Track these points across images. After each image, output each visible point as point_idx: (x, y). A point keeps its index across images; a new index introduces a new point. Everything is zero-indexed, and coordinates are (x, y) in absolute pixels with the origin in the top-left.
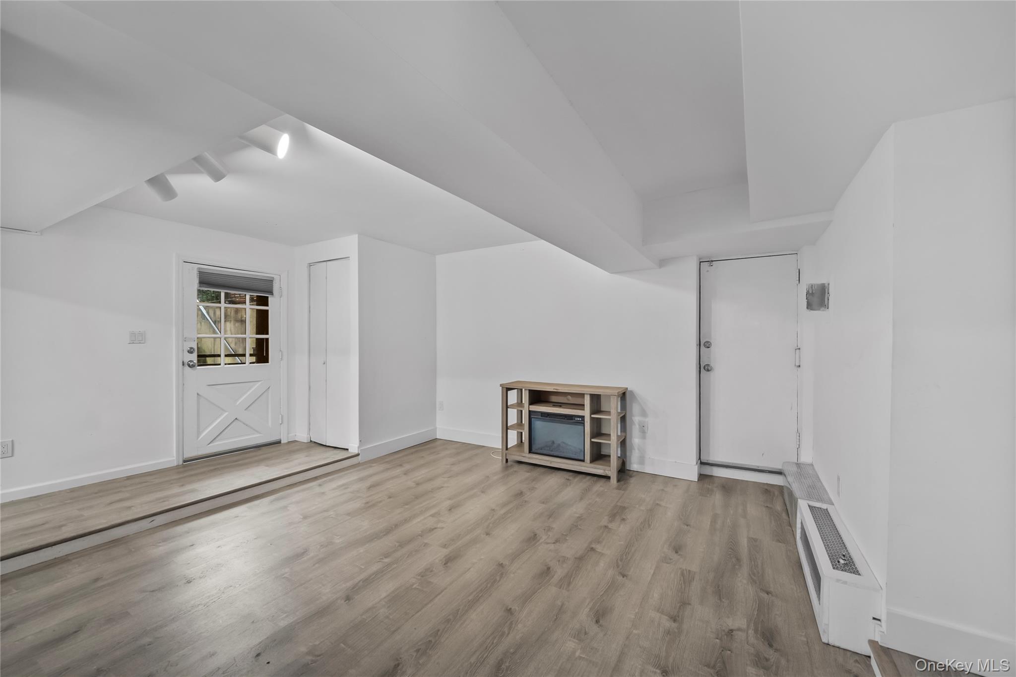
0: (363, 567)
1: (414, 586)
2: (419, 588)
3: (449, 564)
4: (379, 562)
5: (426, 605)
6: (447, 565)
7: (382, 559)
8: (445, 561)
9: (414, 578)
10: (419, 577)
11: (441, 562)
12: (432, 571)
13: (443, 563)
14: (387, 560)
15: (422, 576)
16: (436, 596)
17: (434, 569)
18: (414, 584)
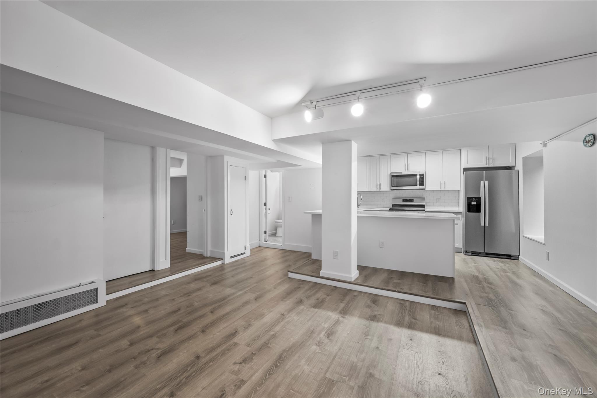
0: (284, 329)
1: (253, 320)
2: (251, 320)
3: (235, 331)
4: (277, 332)
5: (247, 313)
6: (236, 331)
7: (276, 334)
8: (236, 334)
9: (254, 324)
10: (251, 324)
11: (239, 333)
12: (245, 327)
13: (237, 332)
14: (272, 333)
15: (250, 324)
16: (243, 316)
17: (243, 328)
18: (254, 321)
